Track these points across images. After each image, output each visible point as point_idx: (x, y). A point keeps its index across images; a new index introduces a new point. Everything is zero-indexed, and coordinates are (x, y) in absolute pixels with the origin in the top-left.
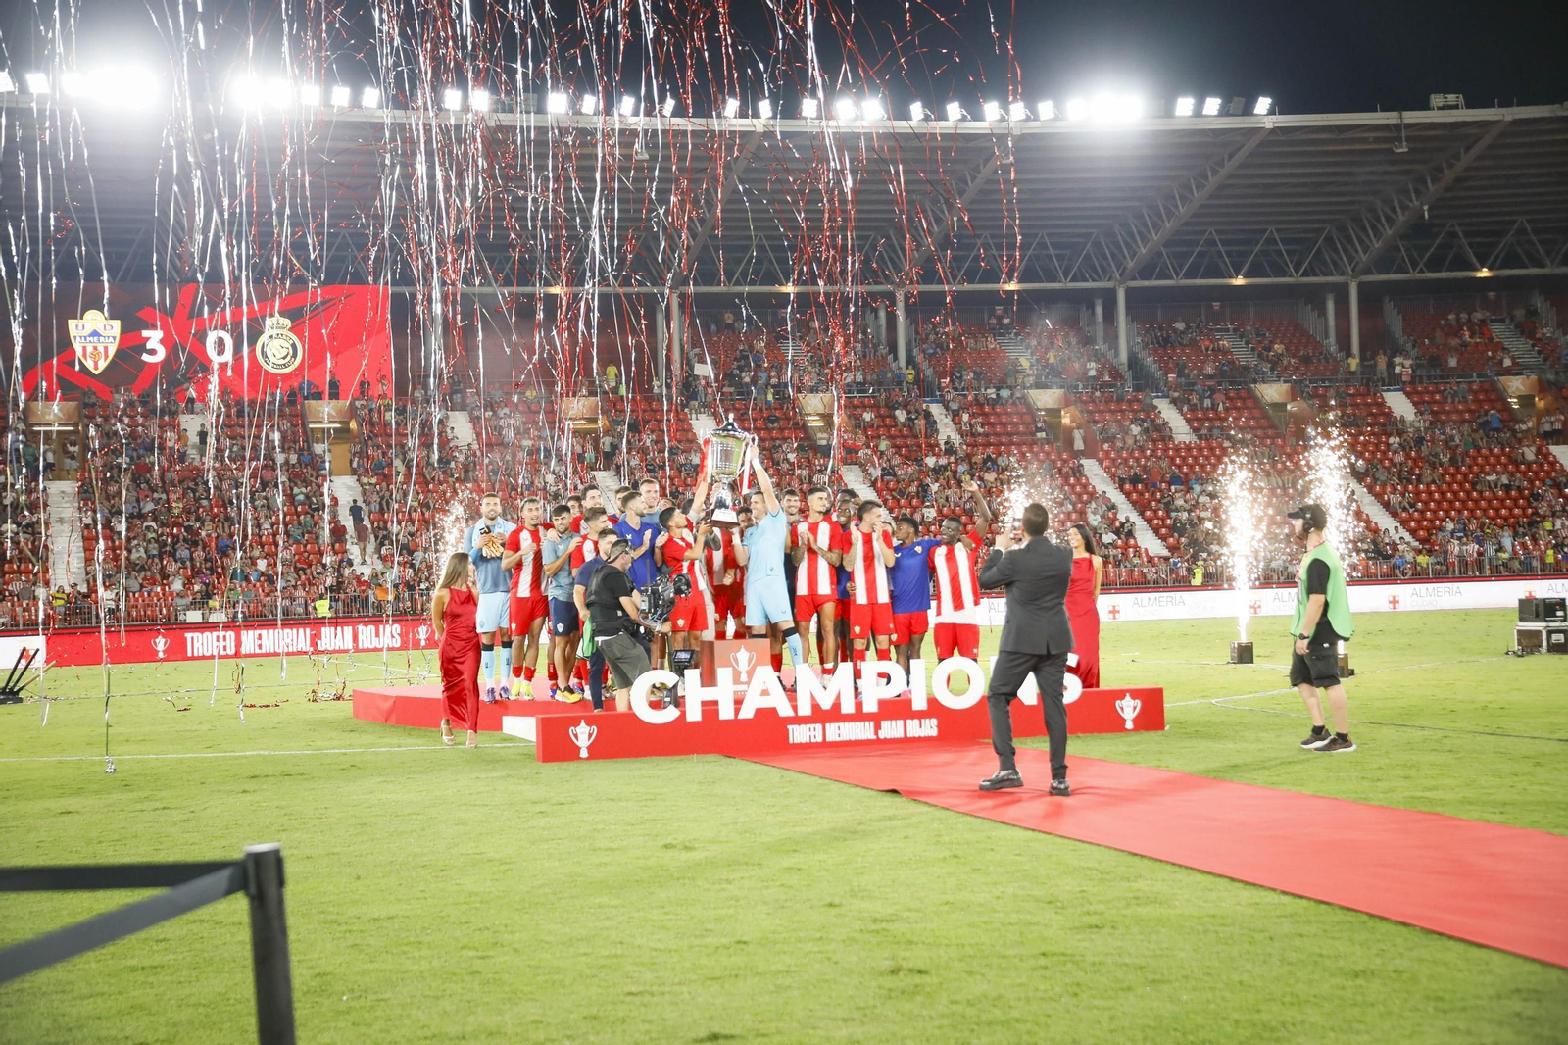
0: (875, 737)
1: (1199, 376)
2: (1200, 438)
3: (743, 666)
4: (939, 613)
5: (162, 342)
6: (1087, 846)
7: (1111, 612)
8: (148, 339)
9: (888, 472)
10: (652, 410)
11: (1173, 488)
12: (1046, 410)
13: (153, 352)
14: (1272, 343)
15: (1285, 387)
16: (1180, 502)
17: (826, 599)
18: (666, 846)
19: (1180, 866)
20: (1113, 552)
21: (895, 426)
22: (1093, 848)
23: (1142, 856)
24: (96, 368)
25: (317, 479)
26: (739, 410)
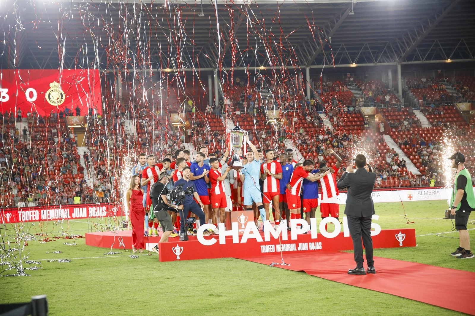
0: (296, 250)
1: (432, 100)
2: (433, 126)
3: (243, 221)
4: (322, 199)
5: (7, 93)
6: (381, 293)
7: (408, 197)
9: (304, 142)
11: (422, 147)
12: (368, 115)
13: (4, 97)
14: (463, 86)
15: (469, 104)
16: (425, 152)
17: (275, 194)
18: (210, 295)
19: (419, 302)
20: (397, 173)
21: (306, 123)
22: (384, 294)
23: (404, 298)
25: (71, 148)
26: (242, 117)
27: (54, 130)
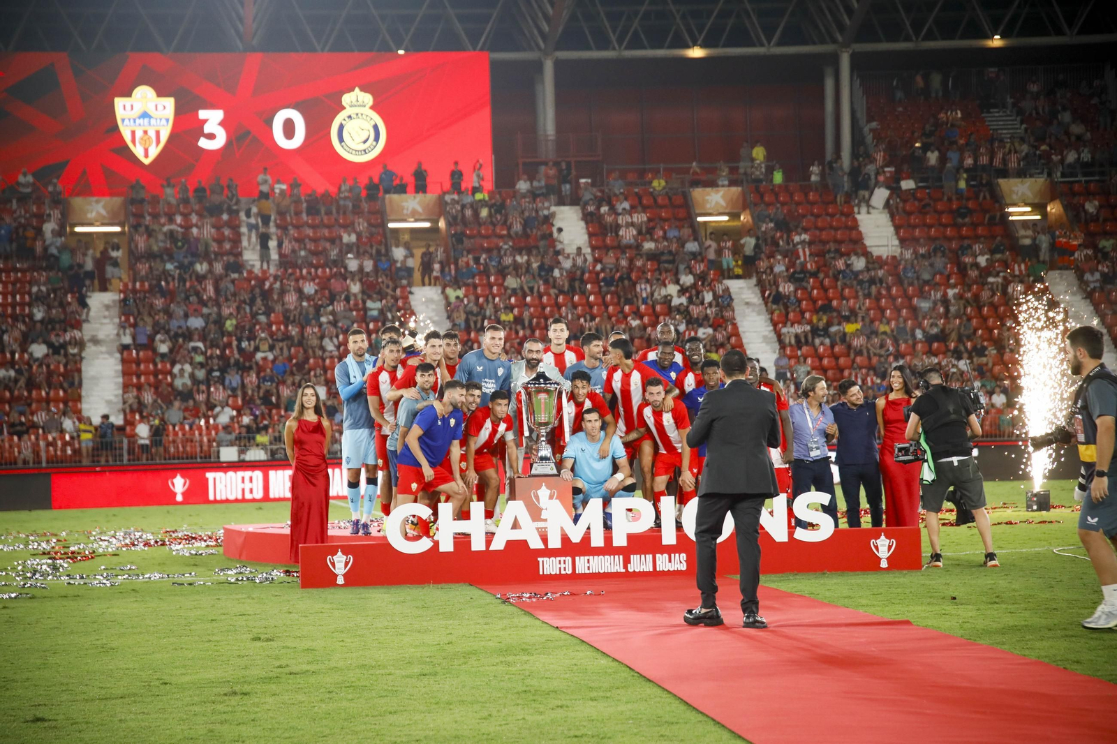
0: (623, 570)
5: (222, 124)
8: (205, 121)
10: (808, 202)
13: (211, 136)
24: (146, 156)
25: (394, 290)
26: (920, 200)
27: (349, 235)
